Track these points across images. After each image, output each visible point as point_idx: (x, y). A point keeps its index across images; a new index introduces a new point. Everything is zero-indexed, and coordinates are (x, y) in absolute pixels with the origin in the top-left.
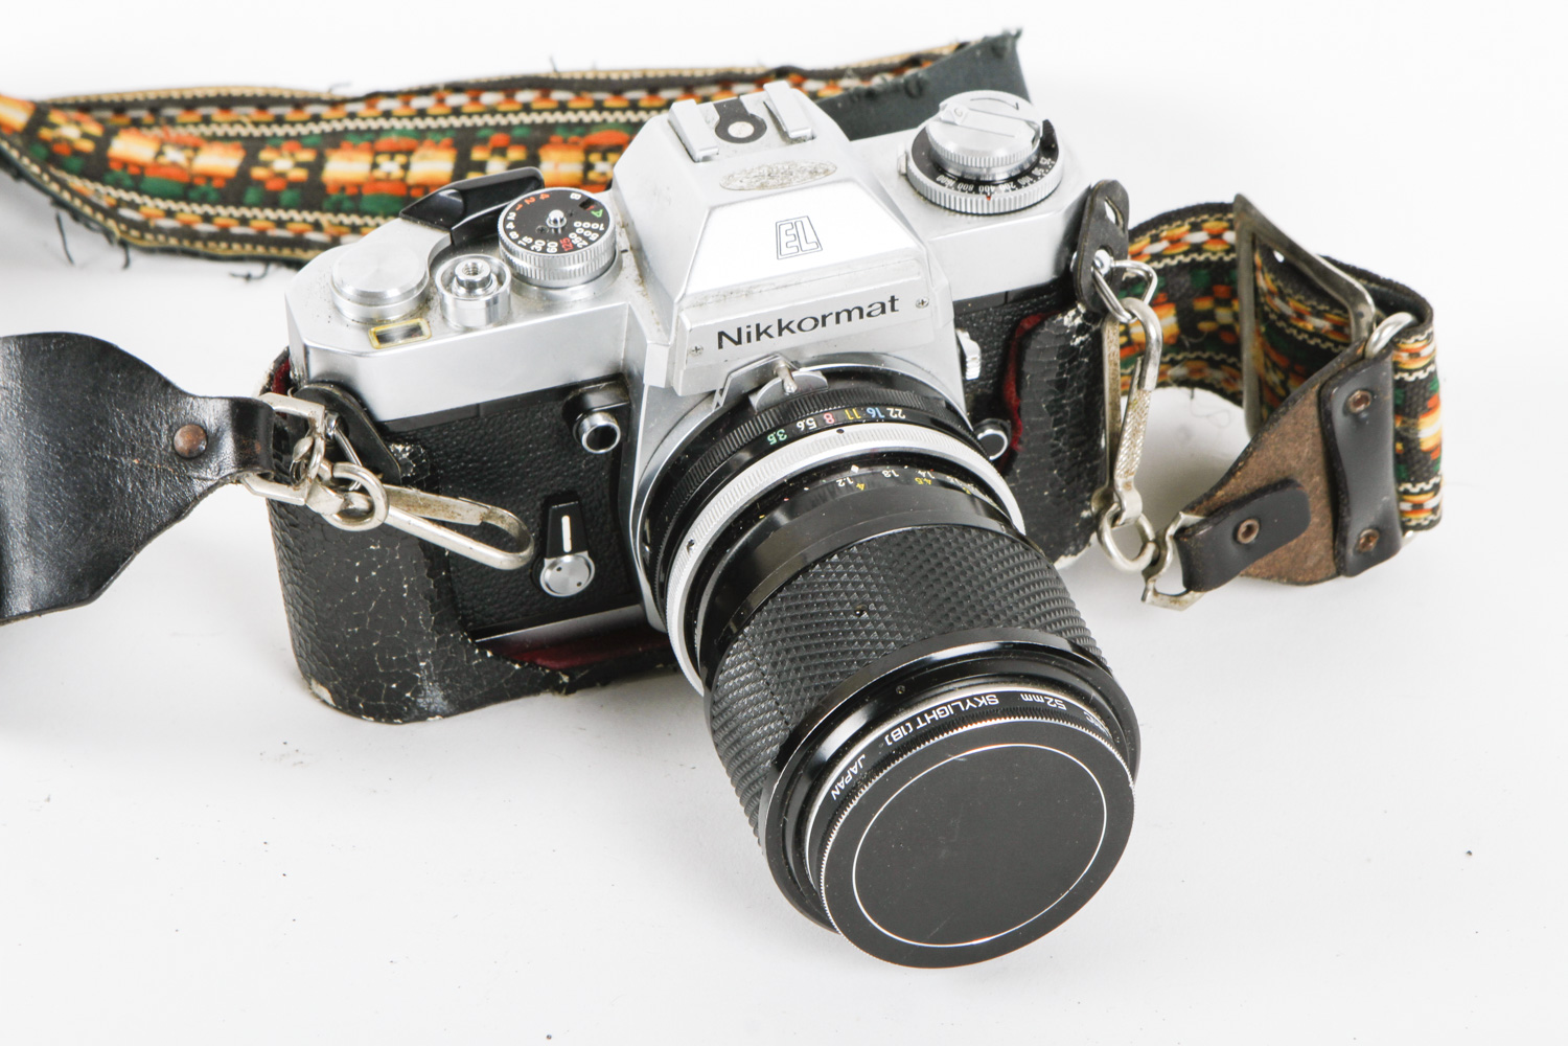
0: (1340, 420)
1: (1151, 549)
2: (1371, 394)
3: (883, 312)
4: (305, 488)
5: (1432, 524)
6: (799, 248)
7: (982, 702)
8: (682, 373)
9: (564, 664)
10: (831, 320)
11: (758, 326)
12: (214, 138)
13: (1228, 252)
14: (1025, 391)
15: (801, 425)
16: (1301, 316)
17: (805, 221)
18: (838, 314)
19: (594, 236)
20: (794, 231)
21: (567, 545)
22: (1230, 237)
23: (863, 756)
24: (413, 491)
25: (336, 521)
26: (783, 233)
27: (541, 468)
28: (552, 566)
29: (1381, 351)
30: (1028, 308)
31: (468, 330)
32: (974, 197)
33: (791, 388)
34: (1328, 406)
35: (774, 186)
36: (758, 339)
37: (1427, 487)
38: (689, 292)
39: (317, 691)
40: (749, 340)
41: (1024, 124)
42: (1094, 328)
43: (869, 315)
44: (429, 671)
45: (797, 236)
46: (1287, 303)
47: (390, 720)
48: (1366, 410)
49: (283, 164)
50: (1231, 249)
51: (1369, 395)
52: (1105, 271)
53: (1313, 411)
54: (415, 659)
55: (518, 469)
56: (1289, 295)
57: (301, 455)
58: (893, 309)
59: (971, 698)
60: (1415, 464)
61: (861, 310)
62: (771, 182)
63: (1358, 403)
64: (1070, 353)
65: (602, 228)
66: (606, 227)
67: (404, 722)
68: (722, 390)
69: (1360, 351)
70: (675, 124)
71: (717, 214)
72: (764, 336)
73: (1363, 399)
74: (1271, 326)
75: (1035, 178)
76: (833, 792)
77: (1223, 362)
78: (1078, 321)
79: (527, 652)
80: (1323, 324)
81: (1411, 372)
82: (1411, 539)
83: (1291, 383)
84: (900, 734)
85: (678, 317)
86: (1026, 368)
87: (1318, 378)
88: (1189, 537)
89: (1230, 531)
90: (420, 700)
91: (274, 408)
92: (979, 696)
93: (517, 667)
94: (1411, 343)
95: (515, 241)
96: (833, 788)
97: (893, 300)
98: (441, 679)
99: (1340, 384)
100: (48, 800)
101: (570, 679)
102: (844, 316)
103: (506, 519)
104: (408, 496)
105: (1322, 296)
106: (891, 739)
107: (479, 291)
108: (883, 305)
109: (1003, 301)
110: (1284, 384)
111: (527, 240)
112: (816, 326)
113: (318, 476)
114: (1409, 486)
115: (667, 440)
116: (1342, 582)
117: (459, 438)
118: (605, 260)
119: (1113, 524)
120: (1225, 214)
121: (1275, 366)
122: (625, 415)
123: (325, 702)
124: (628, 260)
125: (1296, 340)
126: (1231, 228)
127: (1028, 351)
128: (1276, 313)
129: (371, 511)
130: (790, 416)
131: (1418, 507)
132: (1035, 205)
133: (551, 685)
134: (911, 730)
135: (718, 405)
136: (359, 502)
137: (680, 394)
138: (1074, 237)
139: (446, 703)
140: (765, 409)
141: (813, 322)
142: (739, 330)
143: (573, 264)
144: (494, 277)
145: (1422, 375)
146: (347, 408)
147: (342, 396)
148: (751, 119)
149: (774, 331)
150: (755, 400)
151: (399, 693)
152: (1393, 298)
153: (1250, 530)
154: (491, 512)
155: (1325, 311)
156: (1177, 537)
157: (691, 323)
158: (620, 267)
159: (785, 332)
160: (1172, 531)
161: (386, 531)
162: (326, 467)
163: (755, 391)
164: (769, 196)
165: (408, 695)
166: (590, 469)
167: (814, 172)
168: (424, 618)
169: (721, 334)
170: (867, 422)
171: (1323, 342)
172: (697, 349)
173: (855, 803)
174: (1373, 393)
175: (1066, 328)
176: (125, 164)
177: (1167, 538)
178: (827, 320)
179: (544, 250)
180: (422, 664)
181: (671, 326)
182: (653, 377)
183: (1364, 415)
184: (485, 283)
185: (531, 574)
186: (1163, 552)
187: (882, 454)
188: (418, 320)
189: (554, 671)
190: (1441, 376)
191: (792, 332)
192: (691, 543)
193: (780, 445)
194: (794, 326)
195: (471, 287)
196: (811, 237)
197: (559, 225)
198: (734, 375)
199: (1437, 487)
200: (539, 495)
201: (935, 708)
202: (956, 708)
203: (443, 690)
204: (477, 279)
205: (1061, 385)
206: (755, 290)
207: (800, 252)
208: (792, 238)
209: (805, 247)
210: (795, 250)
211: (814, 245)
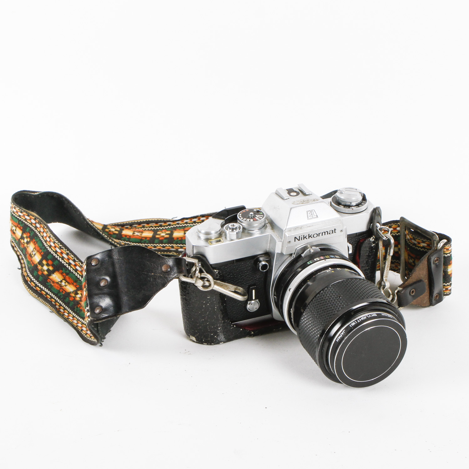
0: (433, 266)
1: (391, 296)
2: (439, 259)
3: (333, 233)
4: (195, 279)
5: (450, 294)
7: (373, 315)
8: (285, 248)
9: (252, 329)
10: (321, 234)
11: (304, 236)
12: (145, 230)
13: (397, 233)
14: (361, 257)
15: (315, 259)
16: (419, 243)
17: (313, 211)
18: (322, 233)
19: (261, 218)
20: (311, 213)
21: (254, 298)
22: (398, 229)
23: (344, 330)
24: (219, 281)
25: (201, 288)
26: (308, 214)
27: (248, 277)
28: (249, 304)
29: (441, 248)
30: (361, 238)
31: (232, 240)
32: (349, 209)
33: (312, 251)
34: (430, 261)
35: (305, 203)
36: (304, 239)
37: (449, 284)
38: (287, 228)
39: (191, 338)
40: (302, 240)
41: (359, 193)
42: (376, 242)
43: (329, 234)
44: (221, 330)
45: (312, 214)
46: (416, 241)
47: (211, 344)
48: (438, 262)
49: (163, 234)
50: (399, 232)
51: (438, 259)
52: (379, 228)
53: (426, 263)
54: (218, 327)
55: (243, 277)
56: (416, 238)
57: (193, 271)
58: (335, 232)
59: (370, 315)
60: (447, 278)
61: (327, 232)
62: (304, 202)
63: (436, 261)
64: (371, 248)
65: (263, 216)
66: (264, 216)
67: (214, 344)
68: (294, 253)
69: (436, 248)
70: (277, 193)
71: (292, 210)
72: (305, 238)
73: (437, 260)
74: (411, 247)
75: (363, 205)
76: (337, 340)
77: (395, 262)
78: (373, 240)
79: (244, 326)
80: (425, 245)
81: (446, 254)
82: (445, 297)
83: (416, 261)
84: (354, 324)
85: (285, 234)
86: (362, 252)
87: (427, 255)
88: (400, 293)
89: (408, 292)
90: (218, 338)
91: (187, 260)
92: (372, 314)
93: (241, 329)
94: (447, 247)
95: (242, 219)
96: (337, 339)
97: (335, 230)
98: (223, 333)
99: (432, 256)
100: (130, 364)
101: (254, 333)
102: (324, 233)
103: (240, 289)
104: (218, 282)
105: (425, 237)
106: (351, 325)
107: (235, 230)
108: (333, 231)
109: (355, 235)
110: (414, 262)
111: (245, 219)
112: (317, 236)
113: (197, 277)
114: (445, 284)
115: (280, 267)
116: (432, 307)
117: (229, 269)
118: (263, 224)
119: (383, 290)
120: (397, 223)
121: (412, 258)
122: (270, 262)
123: (194, 341)
124: (268, 225)
125: (418, 250)
126: (399, 226)
127: (362, 247)
128: (412, 244)
129: (210, 285)
130: (312, 257)
131: (447, 289)
132: (363, 211)
133: (249, 335)
134: (356, 323)
135: (293, 257)
136: (207, 284)
137: (285, 254)
138: (372, 220)
139: (224, 339)
140: (305, 257)
141: (316, 235)
142: (299, 237)
143: (256, 224)
144: (238, 228)
145: (449, 255)
146: (204, 260)
147: (201, 258)
148: (295, 192)
149: (307, 237)
150: (303, 255)
151: (213, 336)
152: (442, 237)
153: (413, 292)
154: (237, 288)
155: (426, 241)
156: (397, 293)
157: (288, 235)
158: (266, 227)
159: (310, 237)
160: (396, 291)
161: (213, 291)
162: (199, 274)
163: (303, 253)
164: (305, 205)
165: (215, 337)
166: (259, 278)
167: (314, 200)
168: (220, 316)
169: (295, 238)
170: (331, 258)
171: (425, 249)
172: (289, 242)
173: (343, 341)
174: (439, 258)
175: (371, 241)
176: (126, 236)
177: (395, 293)
178: (320, 234)
179: (250, 221)
180: (219, 328)
181: (282, 236)
182: (278, 250)
183: (438, 264)
184: (236, 229)
185: (244, 306)
186: (394, 297)
187: (336, 265)
188: (220, 239)
189: (250, 331)
190: (452, 255)
191: (312, 237)
192: (290, 289)
193: (311, 264)
194: (312, 236)
195: (233, 229)
196: (315, 215)
197: (252, 216)
198: (297, 249)
199: (451, 284)
200: (247, 285)
201: (362, 317)
202: (367, 317)
203: (224, 335)
204: (234, 227)
205: (369, 256)
206: (302, 227)
207: (313, 218)
208: (311, 215)
209: (314, 217)
210: (312, 217)
211: (316, 217)
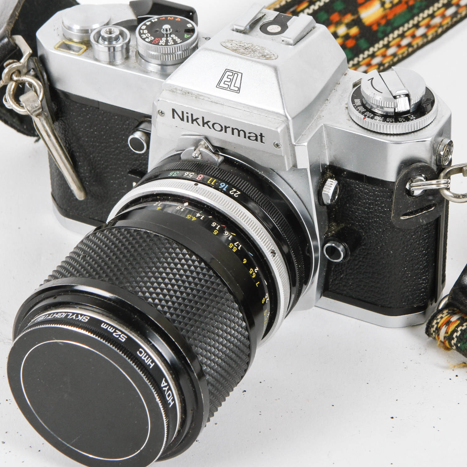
3: (256, 139)
6: (229, 86)
8: (156, 123)
10: (230, 130)
11: (194, 115)
15: (187, 173)
17: (240, 75)
18: (234, 129)
20: (232, 77)
26: (226, 75)
33: (196, 154)
36: (192, 123)
40: (188, 121)
43: (249, 137)
45: (231, 81)
58: (262, 141)
61: (246, 132)
62: (242, 50)
72: (195, 123)
75: (397, 121)
95: (140, 30)
97: (263, 136)
102: (236, 132)
108: (257, 136)
112: (221, 130)
130: (185, 168)
137: (157, 134)
141: (220, 127)
142: (185, 113)
149: (200, 122)
159: (206, 125)
164: (233, 56)
167: (264, 56)
169: (174, 110)
170: (214, 188)
172: (162, 113)
178: (227, 130)
188: (85, 47)
191: (209, 127)
193: (171, 177)
194: (210, 124)
196: (238, 85)
197: (165, 32)
198: (182, 137)
204: (113, 36)
206: (200, 97)
207: (229, 89)
208: (229, 80)
209: (232, 87)
210: (227, 86)
211: (237, 89)
